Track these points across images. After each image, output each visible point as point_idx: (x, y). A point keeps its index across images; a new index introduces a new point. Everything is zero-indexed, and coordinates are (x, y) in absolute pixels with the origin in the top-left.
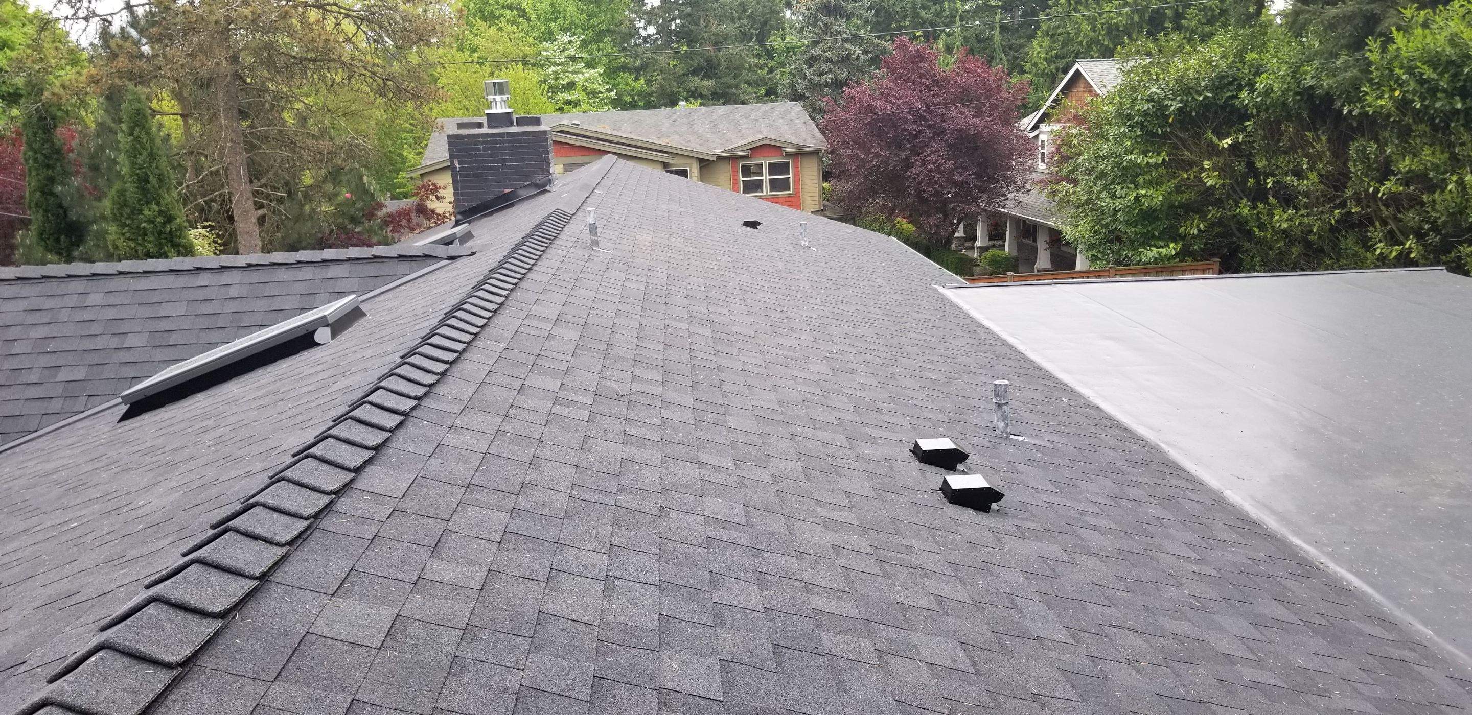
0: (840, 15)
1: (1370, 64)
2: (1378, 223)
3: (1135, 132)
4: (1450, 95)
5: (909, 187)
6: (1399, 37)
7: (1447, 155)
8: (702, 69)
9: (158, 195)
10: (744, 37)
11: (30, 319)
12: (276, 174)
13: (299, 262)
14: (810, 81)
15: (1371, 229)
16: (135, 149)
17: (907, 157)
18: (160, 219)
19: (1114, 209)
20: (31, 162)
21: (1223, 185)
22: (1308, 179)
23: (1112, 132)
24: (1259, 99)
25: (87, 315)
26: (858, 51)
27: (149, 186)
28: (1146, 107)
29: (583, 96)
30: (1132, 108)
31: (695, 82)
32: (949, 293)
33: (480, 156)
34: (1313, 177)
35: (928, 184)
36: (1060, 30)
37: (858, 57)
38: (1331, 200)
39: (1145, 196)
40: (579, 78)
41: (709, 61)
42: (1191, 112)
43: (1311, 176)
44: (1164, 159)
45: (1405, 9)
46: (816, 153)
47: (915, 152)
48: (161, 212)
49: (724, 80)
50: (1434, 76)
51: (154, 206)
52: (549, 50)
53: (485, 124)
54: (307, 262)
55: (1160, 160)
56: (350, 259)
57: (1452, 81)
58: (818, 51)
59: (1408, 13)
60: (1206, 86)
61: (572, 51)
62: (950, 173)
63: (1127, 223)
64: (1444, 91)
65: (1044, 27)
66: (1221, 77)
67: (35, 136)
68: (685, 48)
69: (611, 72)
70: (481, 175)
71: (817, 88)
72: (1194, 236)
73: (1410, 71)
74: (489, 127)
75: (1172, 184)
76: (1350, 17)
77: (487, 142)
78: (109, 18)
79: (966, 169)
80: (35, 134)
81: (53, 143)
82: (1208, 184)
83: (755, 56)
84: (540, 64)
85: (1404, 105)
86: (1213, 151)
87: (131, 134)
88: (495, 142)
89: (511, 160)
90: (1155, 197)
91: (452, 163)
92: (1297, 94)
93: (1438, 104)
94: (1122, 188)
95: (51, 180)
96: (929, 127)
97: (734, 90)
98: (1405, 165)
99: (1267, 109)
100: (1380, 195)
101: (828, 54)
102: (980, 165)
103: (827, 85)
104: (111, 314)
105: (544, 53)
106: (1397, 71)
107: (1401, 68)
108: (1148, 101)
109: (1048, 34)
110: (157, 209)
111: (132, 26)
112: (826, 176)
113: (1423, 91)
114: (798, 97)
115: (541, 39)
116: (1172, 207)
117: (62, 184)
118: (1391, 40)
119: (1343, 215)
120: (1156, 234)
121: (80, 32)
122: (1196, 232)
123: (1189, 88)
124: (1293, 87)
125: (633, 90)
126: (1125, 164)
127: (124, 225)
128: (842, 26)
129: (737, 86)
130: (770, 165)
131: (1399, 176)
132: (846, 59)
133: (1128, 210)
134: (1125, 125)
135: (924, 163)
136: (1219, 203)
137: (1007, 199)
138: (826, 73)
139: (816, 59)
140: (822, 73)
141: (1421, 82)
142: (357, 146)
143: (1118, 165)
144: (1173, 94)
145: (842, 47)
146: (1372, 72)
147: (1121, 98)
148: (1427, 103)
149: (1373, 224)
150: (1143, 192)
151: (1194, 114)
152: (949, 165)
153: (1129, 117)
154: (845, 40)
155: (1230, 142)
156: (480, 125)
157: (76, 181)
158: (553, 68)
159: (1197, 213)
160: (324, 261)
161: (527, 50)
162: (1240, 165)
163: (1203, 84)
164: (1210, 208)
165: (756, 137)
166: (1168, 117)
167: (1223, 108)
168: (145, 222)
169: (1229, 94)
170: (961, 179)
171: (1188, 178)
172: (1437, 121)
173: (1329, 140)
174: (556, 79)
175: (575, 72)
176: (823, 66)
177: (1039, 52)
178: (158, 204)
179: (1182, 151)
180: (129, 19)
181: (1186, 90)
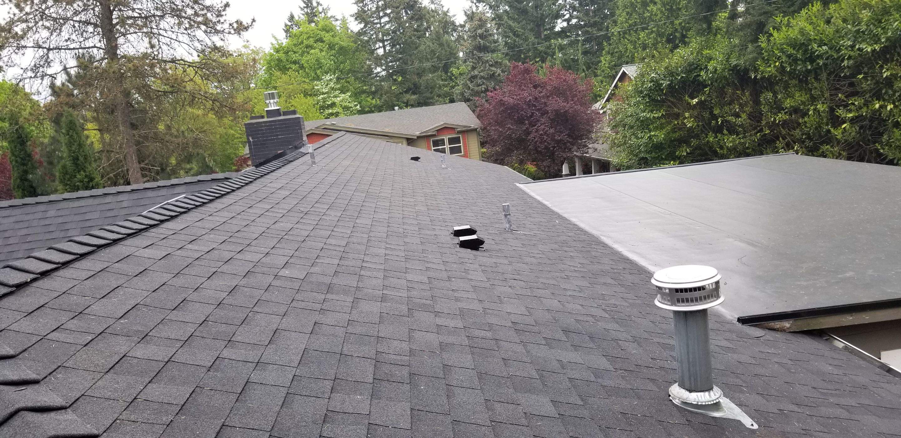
0: (487, 51)
1: (762, 49)
2: (781, 139)
3: (645, 100)
4: (804, 61)
5: (530, 145)
6: (775, 34)
7: (808, 96)
8: (411, 89)
9: (85, 167)
10: (434, 69)
11: (17, 226)
12: (154, 158)
13: (159, 187)
14: (472, 90)
15: (778, 142)
16: (70, 143)
17: (527, 128)
18: (86, 180)
19: (638, 145)
20: (14, 163)
21: (698, 126)
22: (741, 117)
23: (633, 101)
24: (711, 75)
25: (47, 222)
26: (499, 71)
27: (79, 162)
28: (649, 85)
29: (340, 110)
30: (642, 86)
31: (407, 97)
32: (521, 186)
33: (263, 134)
34: (744, 116)
35: (541, 143)
36: (616, 50)
37: (499, 75)
38: (755, 128)
39: (654, 135)
40: (337, 100)
41: (415, 85)
42: (675, 86)
43: (743, 116)
44: (662, 114)
45: (777, 17)
46: (475, 130)
47: (532, 125)
48: (86, 176)
49: (424, 95)
50: (795, 52)
51: (82, 173)
52: (318, 86)
53: (266, 116)
54: (163, 186)
55: (661, 114)
56: (186, 183)
57: (804, 54)
58: (476, 72)
59: (778, 19)
60: (682, 72)
61: (332, 84)
62: (553, 135)
63: (647, 152)
64: (801, 60)
65: (607, 49)
66: (690, 65)
67: (15, 148)
68: (400, 78)
69: (356, 95)
70: (265, 144)
71: (477, 94)
72: (685, 157)
73: (782, 51)
74: (268, 118)
75: (669, 128)
76: (749, 25)
77: (267, 126)
78: (55, 76)
79: (561, 132)
80: (15, 147)
81: (26, 151)
82: (688, 126)
83: (442, 80)
84: (314, 94)
85: (782, 70)
86: (690, 107)
87: (68, 134)
88: (272, 125)
89: (281, 135)
90: (660, 136)
91: (248, 139)
92: (729, 70)
93: (799, 68)
94: (642, 132)
95: (26, 172)
96: (538, 110)
97: (431, 101)
98: (788, 103)
99: (716, 81)
100: (777, 122)
101: (482, 74)
102: (570, 129)
103: (482, 92)
104: (60, 220)
105: (316, 87)
106: (776, 52)
107: (778, 49)
108: (651, 82)
109: (609, 53)
110: (84, 174)
111: (69, 82)
112: (483, 144)
113: (790, 61)
114: (467, 100)
115: (314, 79)
116: (672, 141)
117: (32, 173)
118: (771, 35)
119: (762, 136)
120: (664, 157)
121: (39, 85)
122: (685, 154)
123: (673, 73)
124: (727, 66)
125: (371, 105)
126: (641, 118)
127: (67, 185)
128: (488, 57)
129: (432, 98)
130: (449, 139)
131: (786, 110)
132: (492, 76)
133: (646, 145)
134: (639, 96)
135: (537, 131)
136: (697, 137)
137: (589, 148)
138: (481, 85)
139: (474, 77)
140: (479, 85)
141: (789, 56)
142: (200, 139)
143: (638, 119)
144: (664, 77)
145: (489, 69)
146: (763, 54)
147: (636, 82)
148: (793, 67)
149: (779, 140)
150: (653, 133)
151: (677, 87)
152: (552, 131)
153: (641, 92)
154: (491, 66)
155: (697, 101)
156: (263, 117)
157: (39, 172)
158: (322, 96)
159: (685, 143)
160: (172, 185)
161: (306, 86)
162: (706, 114)
163: (680, 69)
164: (692, 140)
165: (439, 123)
166: (662, 90)
167: (693, 82)
168: (78, 182)
169: (695, 74)
170: (559, 138)
171: (678, 124)
172: (801, 77)
173: (751, 95)
174: (324, 102)
175: (335, 97)
176: (479, 81)
177: (605, 64)
178: (85, 171)
179: (673, 108)
180: (67, 78)
181: (671, 73)
